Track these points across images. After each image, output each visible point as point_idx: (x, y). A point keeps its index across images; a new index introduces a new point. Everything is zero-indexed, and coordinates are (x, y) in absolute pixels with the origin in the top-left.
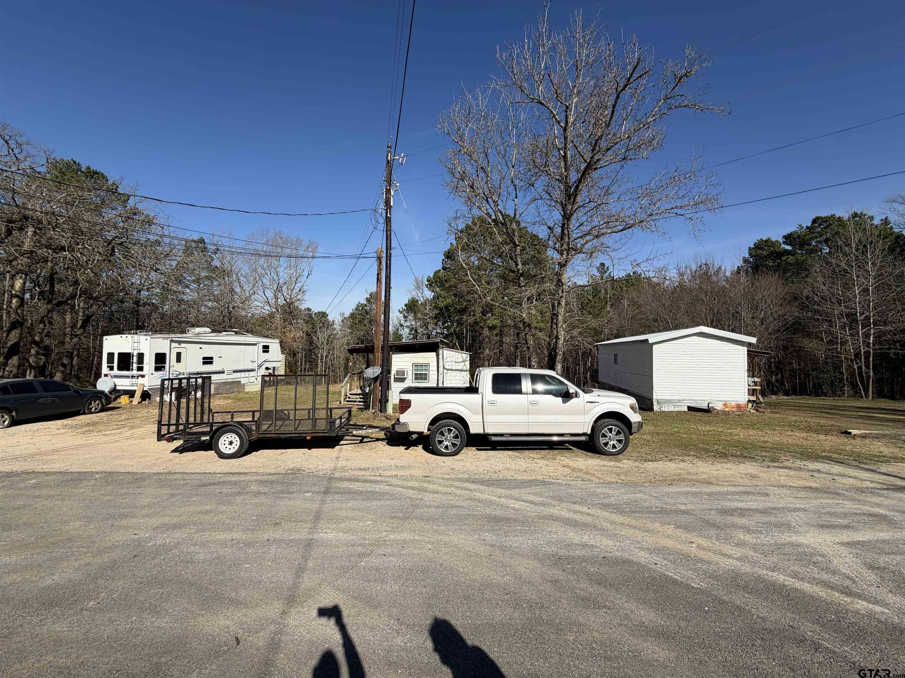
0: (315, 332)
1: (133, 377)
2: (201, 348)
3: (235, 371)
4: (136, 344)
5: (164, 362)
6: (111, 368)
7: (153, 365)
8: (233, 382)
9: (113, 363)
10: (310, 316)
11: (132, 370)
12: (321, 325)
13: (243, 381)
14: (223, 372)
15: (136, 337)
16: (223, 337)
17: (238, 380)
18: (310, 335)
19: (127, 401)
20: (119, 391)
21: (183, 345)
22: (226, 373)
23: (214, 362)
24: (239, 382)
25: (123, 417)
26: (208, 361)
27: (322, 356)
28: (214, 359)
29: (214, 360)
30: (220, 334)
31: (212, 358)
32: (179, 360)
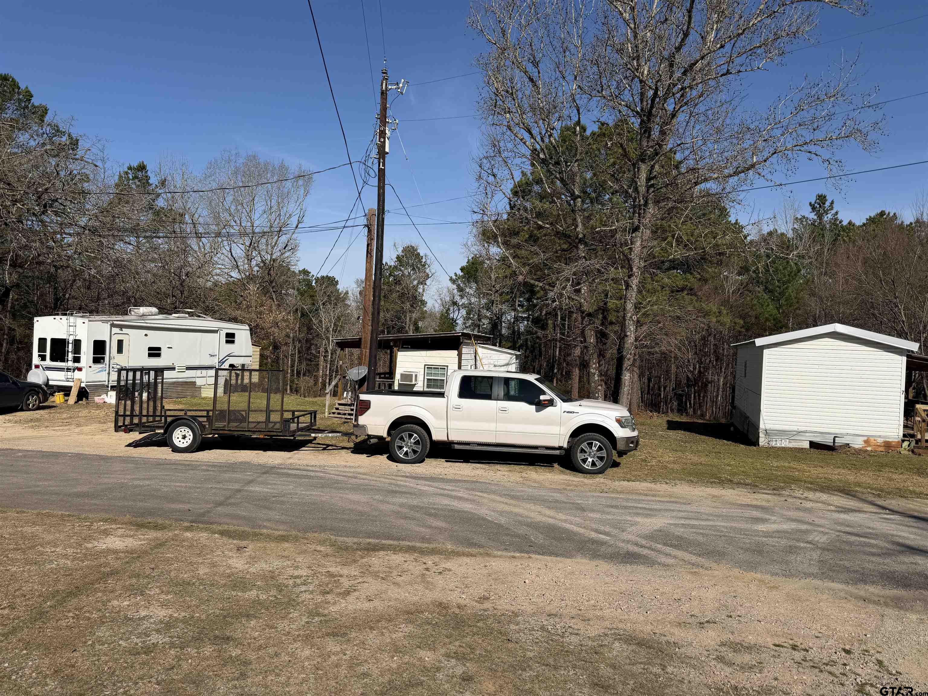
0: (316, 310)
1: (68, 370)
2: (146, 335)
3: (189, 368)
4: (72, 329)
5: (104, 353)
6: (43, 358)
7: (91, 356)
8: (186, 383)
9: (45, 351)
10: (308, 284)
11: (68, 361)
12: (326, 299)
13: (199, 382)
14: (173, 369)
15: (72, 319)
16: (174, 321)
17: (193, 380)
18: (308, 316)
19: (62, 400)
20: (52, 386)
21: (125, 331)
22: (177, 370)
23: (162, 354)
24: (194, 383)
25: (65, 416)
26: (154, 352)
27: (327, 351)
28: (162, 350)
29: (163, 352)
30: (170, 317)
31: (159, 349)
32: (120, 350)
